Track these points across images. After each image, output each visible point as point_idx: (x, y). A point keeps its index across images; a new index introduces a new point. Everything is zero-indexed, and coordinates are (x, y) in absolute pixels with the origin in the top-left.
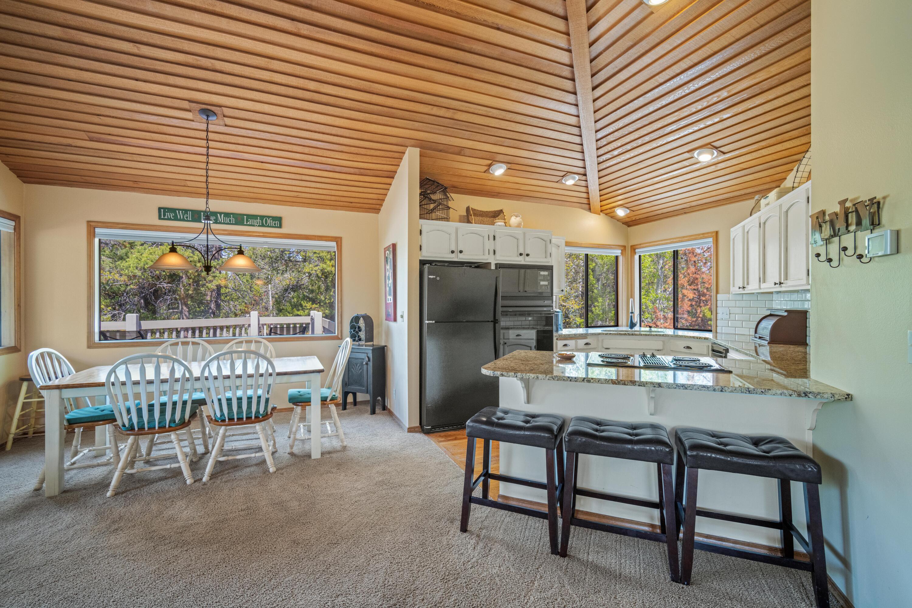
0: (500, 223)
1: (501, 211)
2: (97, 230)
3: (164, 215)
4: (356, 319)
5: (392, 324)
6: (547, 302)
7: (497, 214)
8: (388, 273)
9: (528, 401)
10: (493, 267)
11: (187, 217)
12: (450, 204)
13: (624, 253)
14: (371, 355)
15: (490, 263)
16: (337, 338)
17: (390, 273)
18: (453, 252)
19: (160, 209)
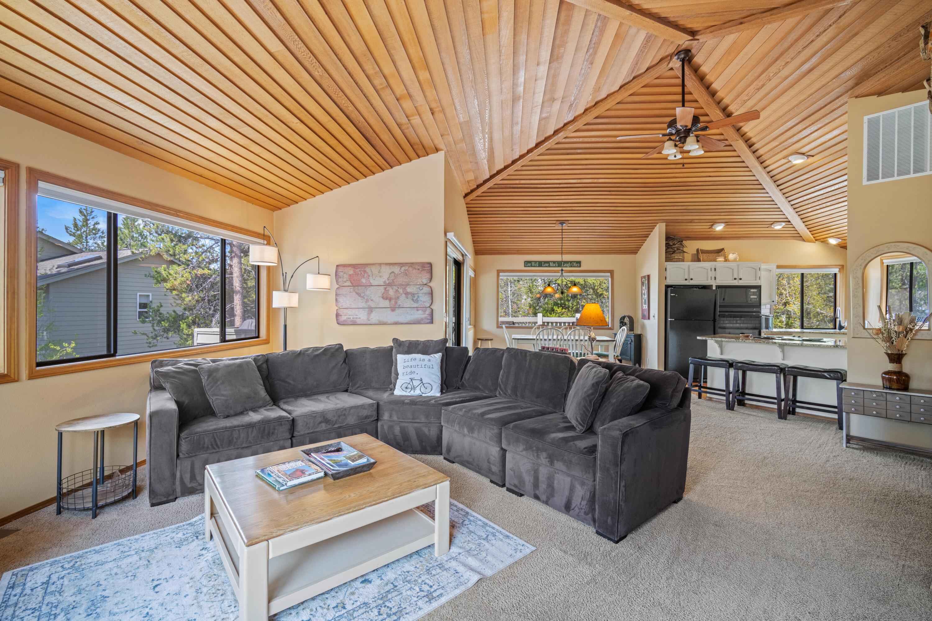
0: (720, 259)
1: (723, 249)
2: (500, 274)
3: (527, 265)
4: (624, 318)
5: (646, 322)
6: (757, 310)
7: (719, 251)
8: (643, 292)
9: (722, 354)
10: (714, 288)
11: (536, 265)
12: (685, 250)
13: (842, 270)
14: (633, 339)
15: (712, 286)
16: (610, 329)
17: (645, 291)
18: (686, 280)
19: (525, 262)
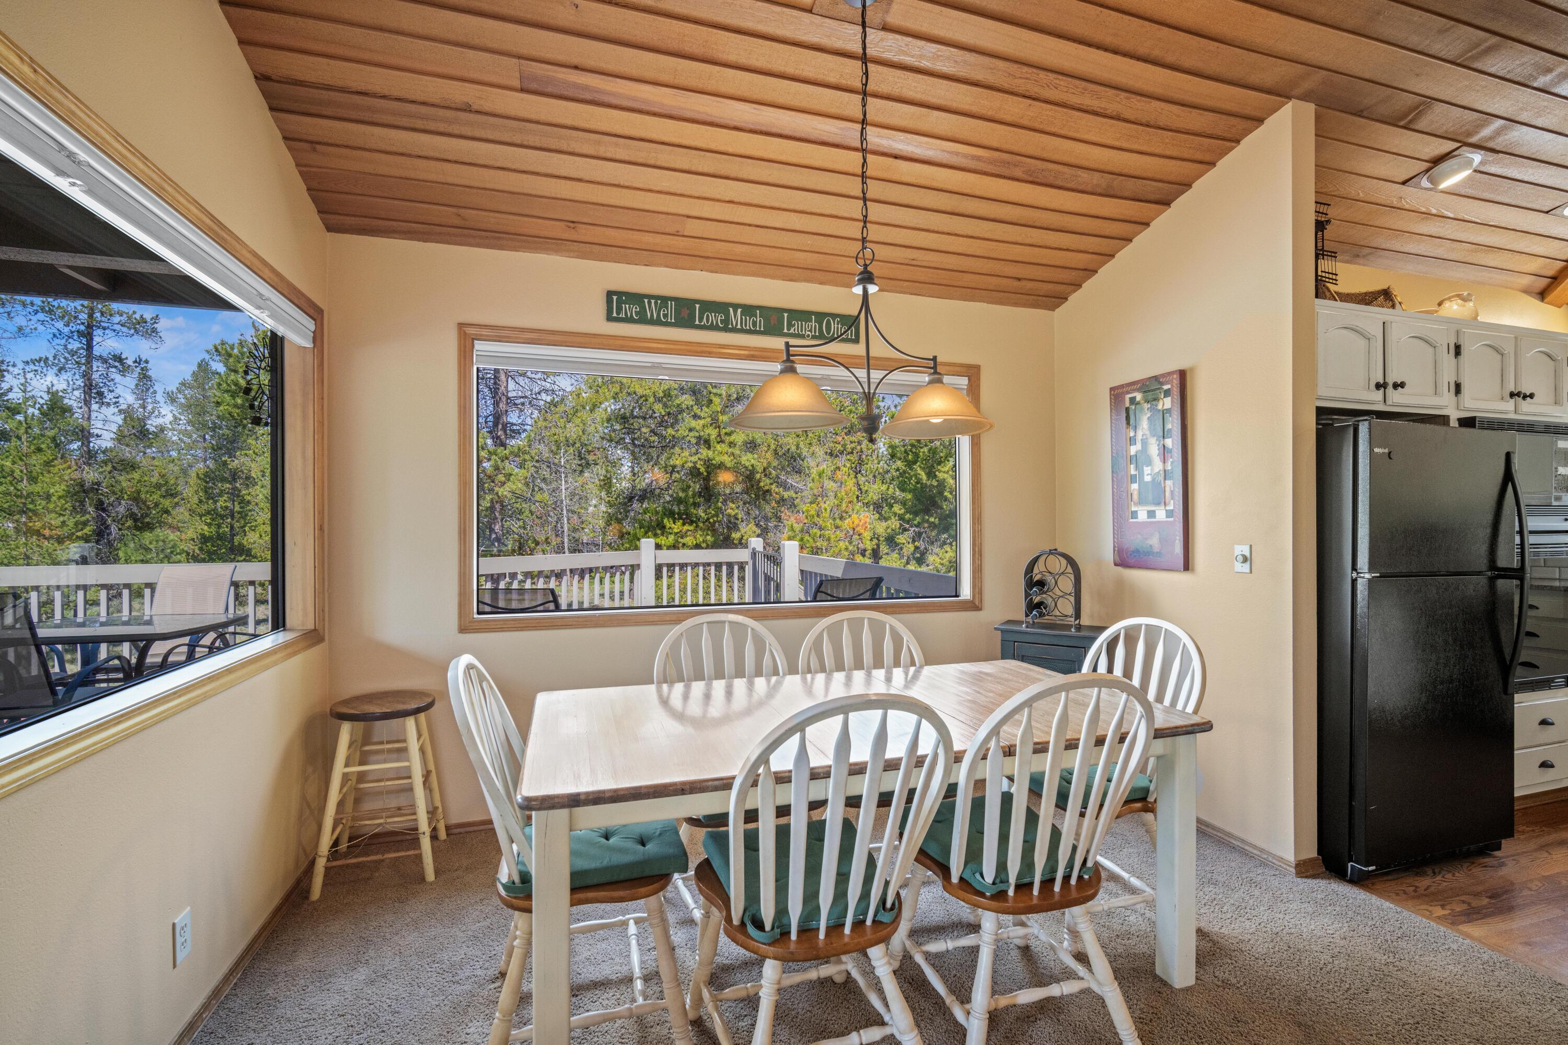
1: (1383, 293)
2: (478, 345)
3: (619, 310)
11: (665, 316)
15: (1448, 417)
16: (971, 606)
18: (1379, 387)
19: (610, 294)
